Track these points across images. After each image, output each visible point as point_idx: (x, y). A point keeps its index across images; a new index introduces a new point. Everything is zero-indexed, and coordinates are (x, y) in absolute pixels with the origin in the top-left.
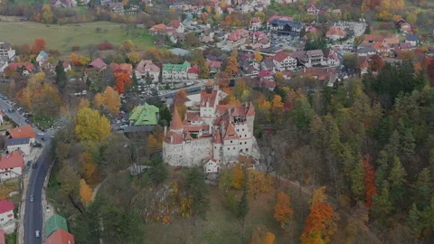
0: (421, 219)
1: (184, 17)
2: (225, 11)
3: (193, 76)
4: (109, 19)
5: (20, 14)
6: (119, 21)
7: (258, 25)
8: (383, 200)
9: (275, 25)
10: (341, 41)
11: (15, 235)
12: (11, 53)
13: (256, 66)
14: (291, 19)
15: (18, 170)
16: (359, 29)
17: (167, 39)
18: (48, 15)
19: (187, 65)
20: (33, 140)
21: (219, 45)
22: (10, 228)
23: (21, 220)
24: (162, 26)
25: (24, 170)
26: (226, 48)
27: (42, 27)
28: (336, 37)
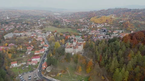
0: (108, 66)
1: (85, 28)
2: (94, 27)
3: (81, 39)
4: (70, 28)
5: (55, 26)
6: (72, 28)
7: (99, 30)
8: (102, 62)
9: (102, 30)
10: (116, 34)
11: (39, 62)
12: (51, 33)
13: (94, 37)
14: (106, 29)
15: (43, 52)
16: (121, 31)
17: (79, 32)
18: (60, 26)
19: (80, 36)
20: (48, 47)
21: (89, 33)
22: (39, 61)
23: (41, 60)
24: (79, 29)
25: (44, 52)
26: (90, 34)
27: (58, 28)
28: (115, 33)
